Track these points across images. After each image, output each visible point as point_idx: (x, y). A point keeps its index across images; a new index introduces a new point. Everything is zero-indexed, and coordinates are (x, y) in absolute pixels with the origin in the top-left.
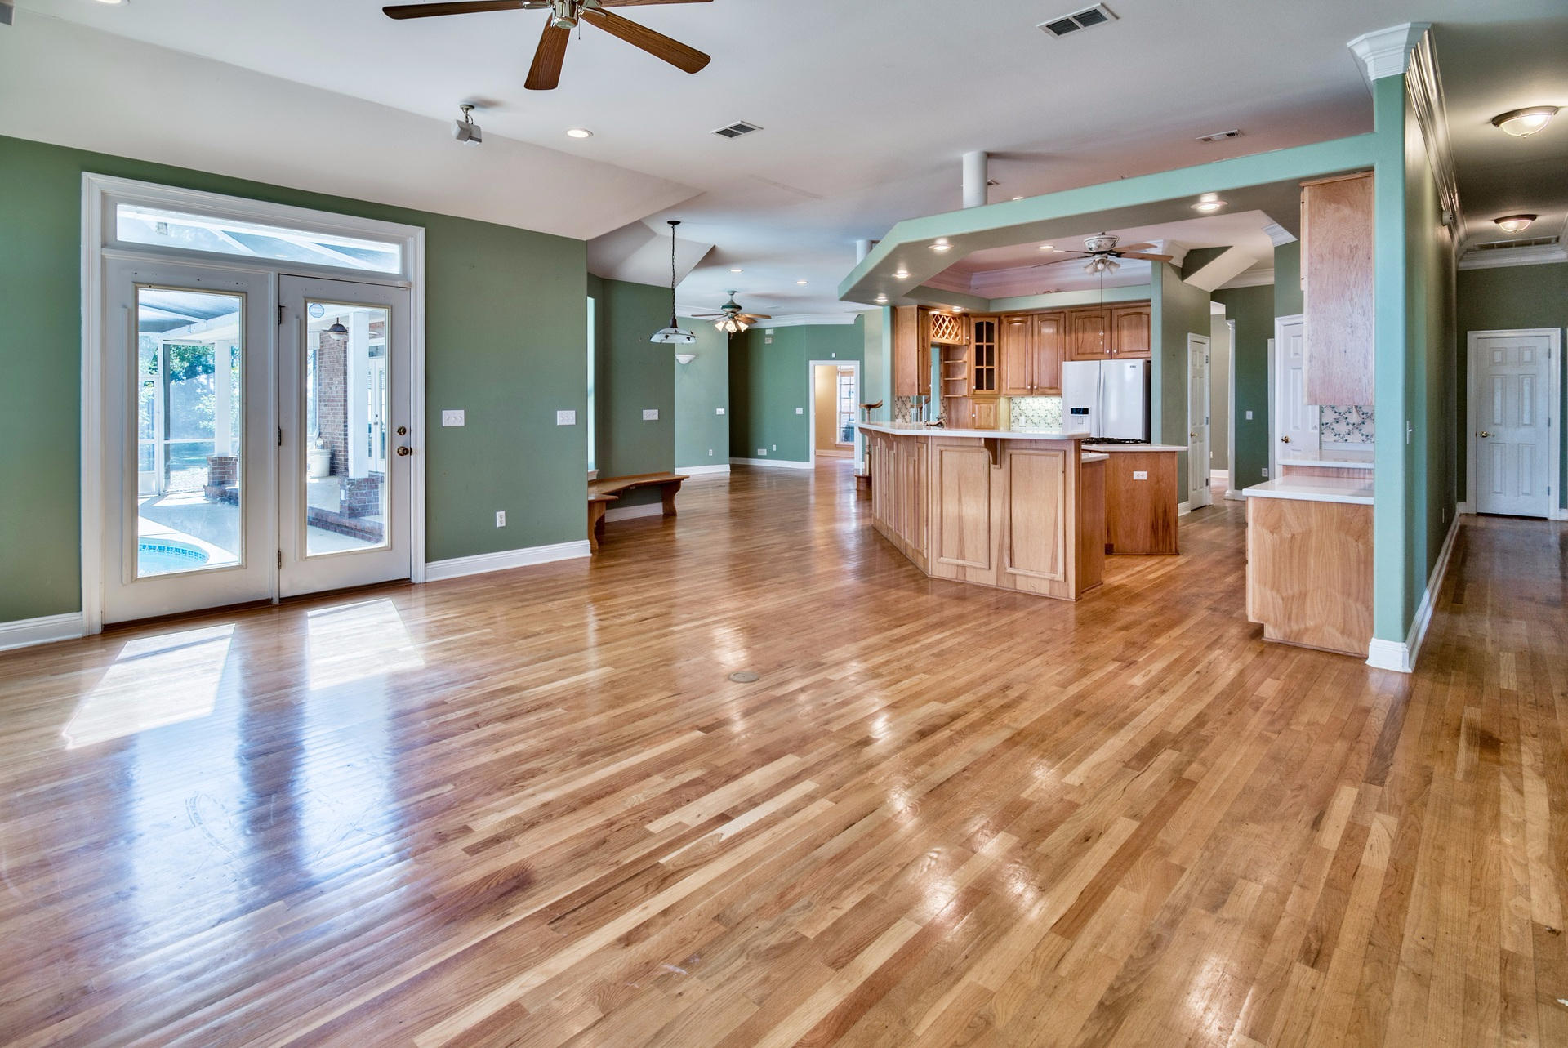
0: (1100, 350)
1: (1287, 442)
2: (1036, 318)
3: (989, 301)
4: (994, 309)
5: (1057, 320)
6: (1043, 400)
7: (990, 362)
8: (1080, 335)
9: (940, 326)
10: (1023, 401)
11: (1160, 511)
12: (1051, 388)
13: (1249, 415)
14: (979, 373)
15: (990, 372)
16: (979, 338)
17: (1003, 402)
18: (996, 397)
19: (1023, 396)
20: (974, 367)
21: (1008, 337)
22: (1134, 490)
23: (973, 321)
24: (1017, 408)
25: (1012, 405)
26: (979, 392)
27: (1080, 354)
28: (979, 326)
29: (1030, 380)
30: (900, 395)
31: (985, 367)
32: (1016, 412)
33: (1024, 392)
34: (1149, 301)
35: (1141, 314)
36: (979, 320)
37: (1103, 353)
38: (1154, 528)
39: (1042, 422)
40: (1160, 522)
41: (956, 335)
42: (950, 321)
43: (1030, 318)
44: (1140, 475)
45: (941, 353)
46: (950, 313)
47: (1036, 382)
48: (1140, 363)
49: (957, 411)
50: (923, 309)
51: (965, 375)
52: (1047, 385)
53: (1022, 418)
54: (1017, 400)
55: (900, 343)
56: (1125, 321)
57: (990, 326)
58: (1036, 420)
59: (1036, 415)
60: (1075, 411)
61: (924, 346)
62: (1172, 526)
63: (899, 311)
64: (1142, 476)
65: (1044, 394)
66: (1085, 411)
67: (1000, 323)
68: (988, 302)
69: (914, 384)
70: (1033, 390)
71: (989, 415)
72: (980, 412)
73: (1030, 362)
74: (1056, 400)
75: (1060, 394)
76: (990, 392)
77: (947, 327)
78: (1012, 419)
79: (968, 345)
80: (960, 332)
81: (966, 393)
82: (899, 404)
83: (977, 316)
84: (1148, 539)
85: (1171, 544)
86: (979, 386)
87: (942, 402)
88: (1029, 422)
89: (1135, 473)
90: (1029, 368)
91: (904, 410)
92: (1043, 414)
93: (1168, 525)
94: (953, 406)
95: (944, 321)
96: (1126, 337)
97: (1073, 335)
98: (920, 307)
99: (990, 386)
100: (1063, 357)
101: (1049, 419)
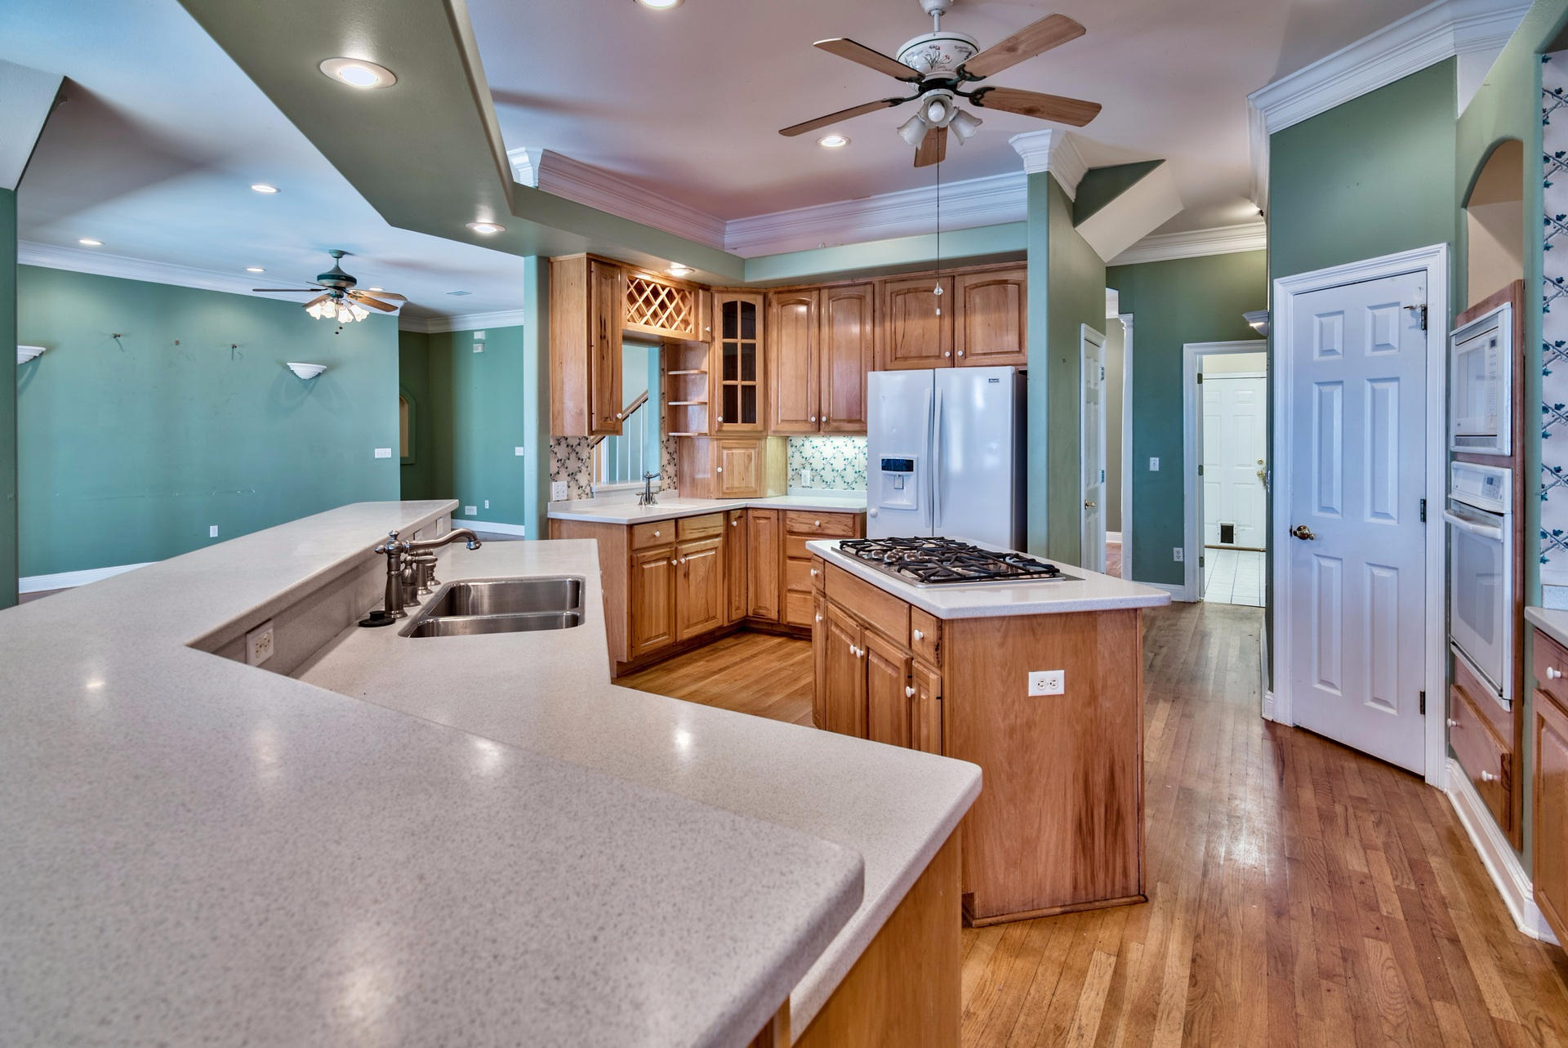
0: (934, 351)
1: (1304, 537)
2: (825, 294)
3: (744, 260)
4: (753, 277)
5: (861, 298)
6: (839, 441)
7: (749, 374)
8: (900, 324)
9: (647, 302)
10: (807, 443)
11: (1099, 779)
12: (850, 421)
13: (1154, 464)
14: (729, 393)
15: (750, 391)
16: (729, 331)
17: (772, 445)
18: (761, 436)
19: (806, 434)
20: (720, 382)
21: (779, 330)
22: (1030, 725)
23: (719, 301)
24: (797, 455)
25: (790, 450)
26: (728, 427)
27: (898, 358)
28: (729, 310)
29: (814, 407)
30: (559, 434)
31: (739, 383)
32: (796, 462)
33: (806, 427)
34: (1022, 255)
35: (1005, 282)
36: (729, 298)
37: (939, 357)
38: (1083, 830)
39: (838, 479)
40: (1100, 812)
41: (686, 322)
42: (670, 296)
43: (815, 294)
44: (1046, 683)
45: (662, 357)
46: (668, 278)
47: (824, 409)
48: (1006, 374)
49: (693, 462)
50: (603, 266)
51: (704, 397)
52: (843, 416)
53: (807, 473)
54: (797, 441)
55: (557, 330)
56: (977, 298)
57: (749, 308)
58: (828, 476)
59: (828, 467)
60: (888, 465)
61: (603, 337)
62: (1130, 820)
63: (556, 267)
64: (1053, 683)
65: (839, 432)
66: (908, 466)
67: (767, 304)
68: (742, 263)
69: (581, 413)
70: (821, 425)
71: (747, 468)
72: (730, 463)
73: (815, 372)
74: (860, 442)
75: (863, 432)
76: (748, 427)
77: (663, 306)
78: (790, 473)
79: (710, 342)
80: (692, 319)
81: (706, 430)
82: (561, 451)
83: (726, 290)
84: (1069, 864)
85: (1125, 874)
86: (730, 416)
87: (665, 444)
88: (817, 478)
89: (1034, 677)
90: (814, 385)
91: (572, 464)
92: (839, 464)
93: (1120, 816)
94: (685, 453)
95: (656, 293)
96: (979, 327)
97: (888, 324)
98: (592, 258)
99: (749, 418)
100: (870, 364)
101: (850, 476)
